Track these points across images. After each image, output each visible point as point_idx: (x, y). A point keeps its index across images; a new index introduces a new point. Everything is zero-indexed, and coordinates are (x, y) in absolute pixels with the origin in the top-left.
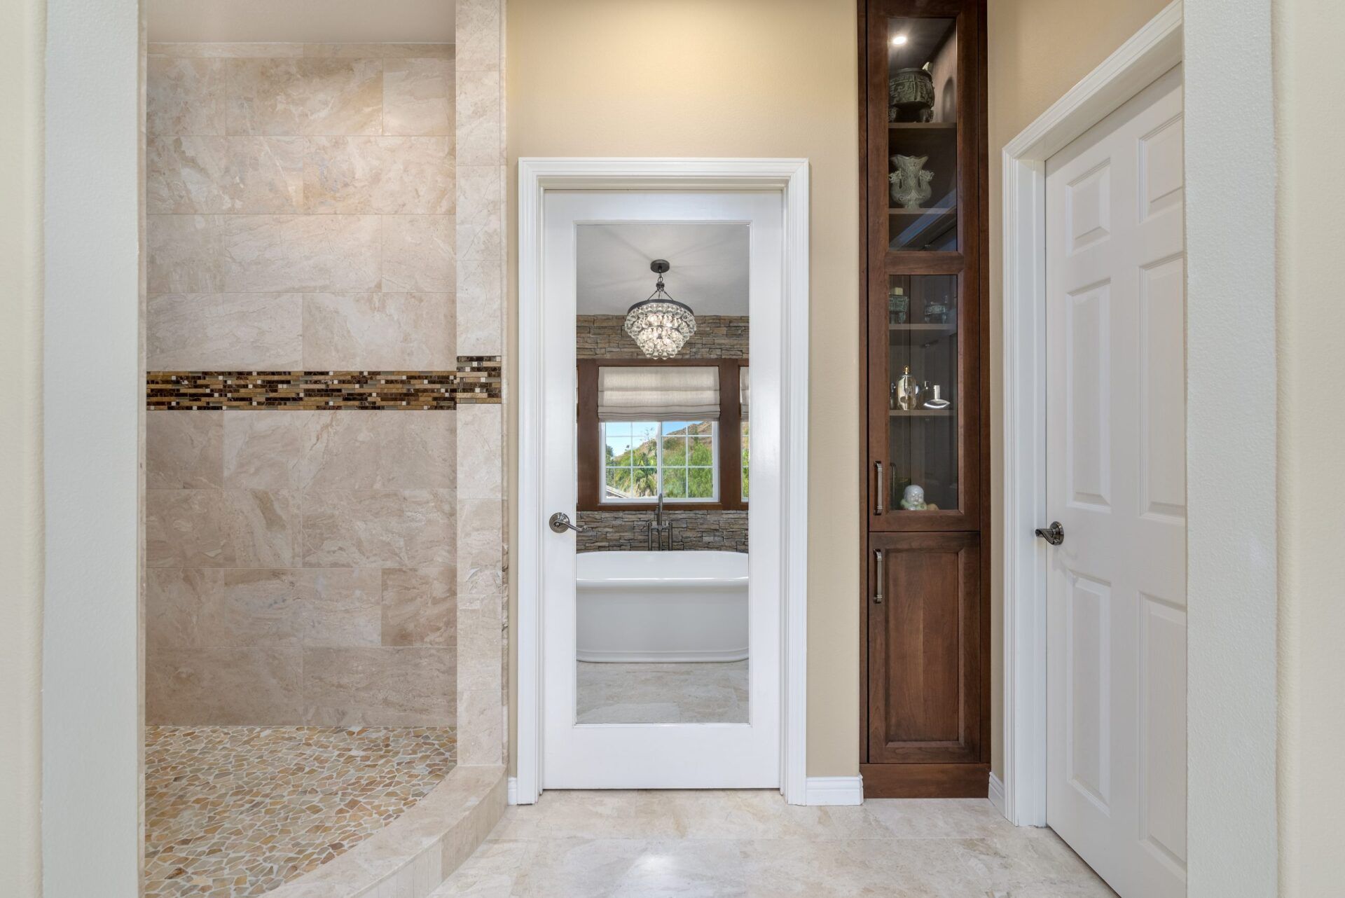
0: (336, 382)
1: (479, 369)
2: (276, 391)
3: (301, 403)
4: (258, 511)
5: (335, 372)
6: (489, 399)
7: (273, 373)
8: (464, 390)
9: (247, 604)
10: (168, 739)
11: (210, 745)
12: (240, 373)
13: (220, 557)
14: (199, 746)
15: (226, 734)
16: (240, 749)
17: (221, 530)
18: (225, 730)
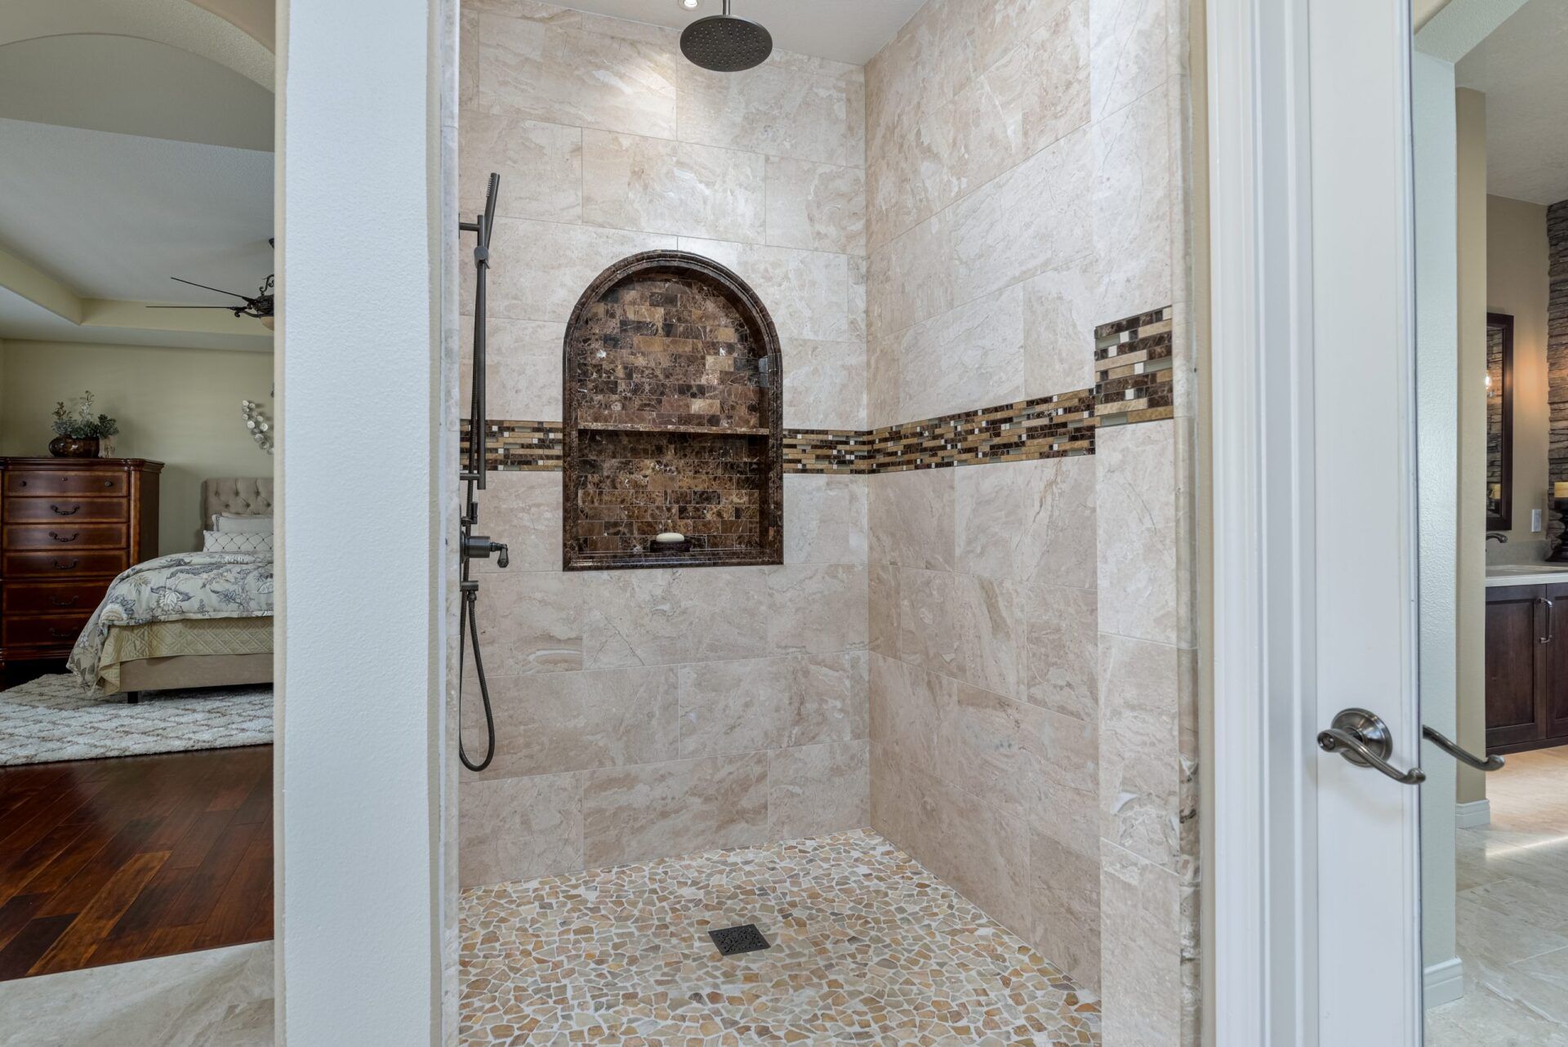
0: (1060, 412)
2: (998, 435)
3: (1024, 449)
4: (984, 608)
5: (1059, 396)
6: (1150, 410)
7: (996, 409)
8: (1108, 399)
9: (976, 736)
10: (901, 881)
11: (922, 913)
12: (968, 414)
13: (954, 664)
14: (912, 908)
15: (951, 907)
16: (938, 937)
17: (954, 628)
18: (955, 901)
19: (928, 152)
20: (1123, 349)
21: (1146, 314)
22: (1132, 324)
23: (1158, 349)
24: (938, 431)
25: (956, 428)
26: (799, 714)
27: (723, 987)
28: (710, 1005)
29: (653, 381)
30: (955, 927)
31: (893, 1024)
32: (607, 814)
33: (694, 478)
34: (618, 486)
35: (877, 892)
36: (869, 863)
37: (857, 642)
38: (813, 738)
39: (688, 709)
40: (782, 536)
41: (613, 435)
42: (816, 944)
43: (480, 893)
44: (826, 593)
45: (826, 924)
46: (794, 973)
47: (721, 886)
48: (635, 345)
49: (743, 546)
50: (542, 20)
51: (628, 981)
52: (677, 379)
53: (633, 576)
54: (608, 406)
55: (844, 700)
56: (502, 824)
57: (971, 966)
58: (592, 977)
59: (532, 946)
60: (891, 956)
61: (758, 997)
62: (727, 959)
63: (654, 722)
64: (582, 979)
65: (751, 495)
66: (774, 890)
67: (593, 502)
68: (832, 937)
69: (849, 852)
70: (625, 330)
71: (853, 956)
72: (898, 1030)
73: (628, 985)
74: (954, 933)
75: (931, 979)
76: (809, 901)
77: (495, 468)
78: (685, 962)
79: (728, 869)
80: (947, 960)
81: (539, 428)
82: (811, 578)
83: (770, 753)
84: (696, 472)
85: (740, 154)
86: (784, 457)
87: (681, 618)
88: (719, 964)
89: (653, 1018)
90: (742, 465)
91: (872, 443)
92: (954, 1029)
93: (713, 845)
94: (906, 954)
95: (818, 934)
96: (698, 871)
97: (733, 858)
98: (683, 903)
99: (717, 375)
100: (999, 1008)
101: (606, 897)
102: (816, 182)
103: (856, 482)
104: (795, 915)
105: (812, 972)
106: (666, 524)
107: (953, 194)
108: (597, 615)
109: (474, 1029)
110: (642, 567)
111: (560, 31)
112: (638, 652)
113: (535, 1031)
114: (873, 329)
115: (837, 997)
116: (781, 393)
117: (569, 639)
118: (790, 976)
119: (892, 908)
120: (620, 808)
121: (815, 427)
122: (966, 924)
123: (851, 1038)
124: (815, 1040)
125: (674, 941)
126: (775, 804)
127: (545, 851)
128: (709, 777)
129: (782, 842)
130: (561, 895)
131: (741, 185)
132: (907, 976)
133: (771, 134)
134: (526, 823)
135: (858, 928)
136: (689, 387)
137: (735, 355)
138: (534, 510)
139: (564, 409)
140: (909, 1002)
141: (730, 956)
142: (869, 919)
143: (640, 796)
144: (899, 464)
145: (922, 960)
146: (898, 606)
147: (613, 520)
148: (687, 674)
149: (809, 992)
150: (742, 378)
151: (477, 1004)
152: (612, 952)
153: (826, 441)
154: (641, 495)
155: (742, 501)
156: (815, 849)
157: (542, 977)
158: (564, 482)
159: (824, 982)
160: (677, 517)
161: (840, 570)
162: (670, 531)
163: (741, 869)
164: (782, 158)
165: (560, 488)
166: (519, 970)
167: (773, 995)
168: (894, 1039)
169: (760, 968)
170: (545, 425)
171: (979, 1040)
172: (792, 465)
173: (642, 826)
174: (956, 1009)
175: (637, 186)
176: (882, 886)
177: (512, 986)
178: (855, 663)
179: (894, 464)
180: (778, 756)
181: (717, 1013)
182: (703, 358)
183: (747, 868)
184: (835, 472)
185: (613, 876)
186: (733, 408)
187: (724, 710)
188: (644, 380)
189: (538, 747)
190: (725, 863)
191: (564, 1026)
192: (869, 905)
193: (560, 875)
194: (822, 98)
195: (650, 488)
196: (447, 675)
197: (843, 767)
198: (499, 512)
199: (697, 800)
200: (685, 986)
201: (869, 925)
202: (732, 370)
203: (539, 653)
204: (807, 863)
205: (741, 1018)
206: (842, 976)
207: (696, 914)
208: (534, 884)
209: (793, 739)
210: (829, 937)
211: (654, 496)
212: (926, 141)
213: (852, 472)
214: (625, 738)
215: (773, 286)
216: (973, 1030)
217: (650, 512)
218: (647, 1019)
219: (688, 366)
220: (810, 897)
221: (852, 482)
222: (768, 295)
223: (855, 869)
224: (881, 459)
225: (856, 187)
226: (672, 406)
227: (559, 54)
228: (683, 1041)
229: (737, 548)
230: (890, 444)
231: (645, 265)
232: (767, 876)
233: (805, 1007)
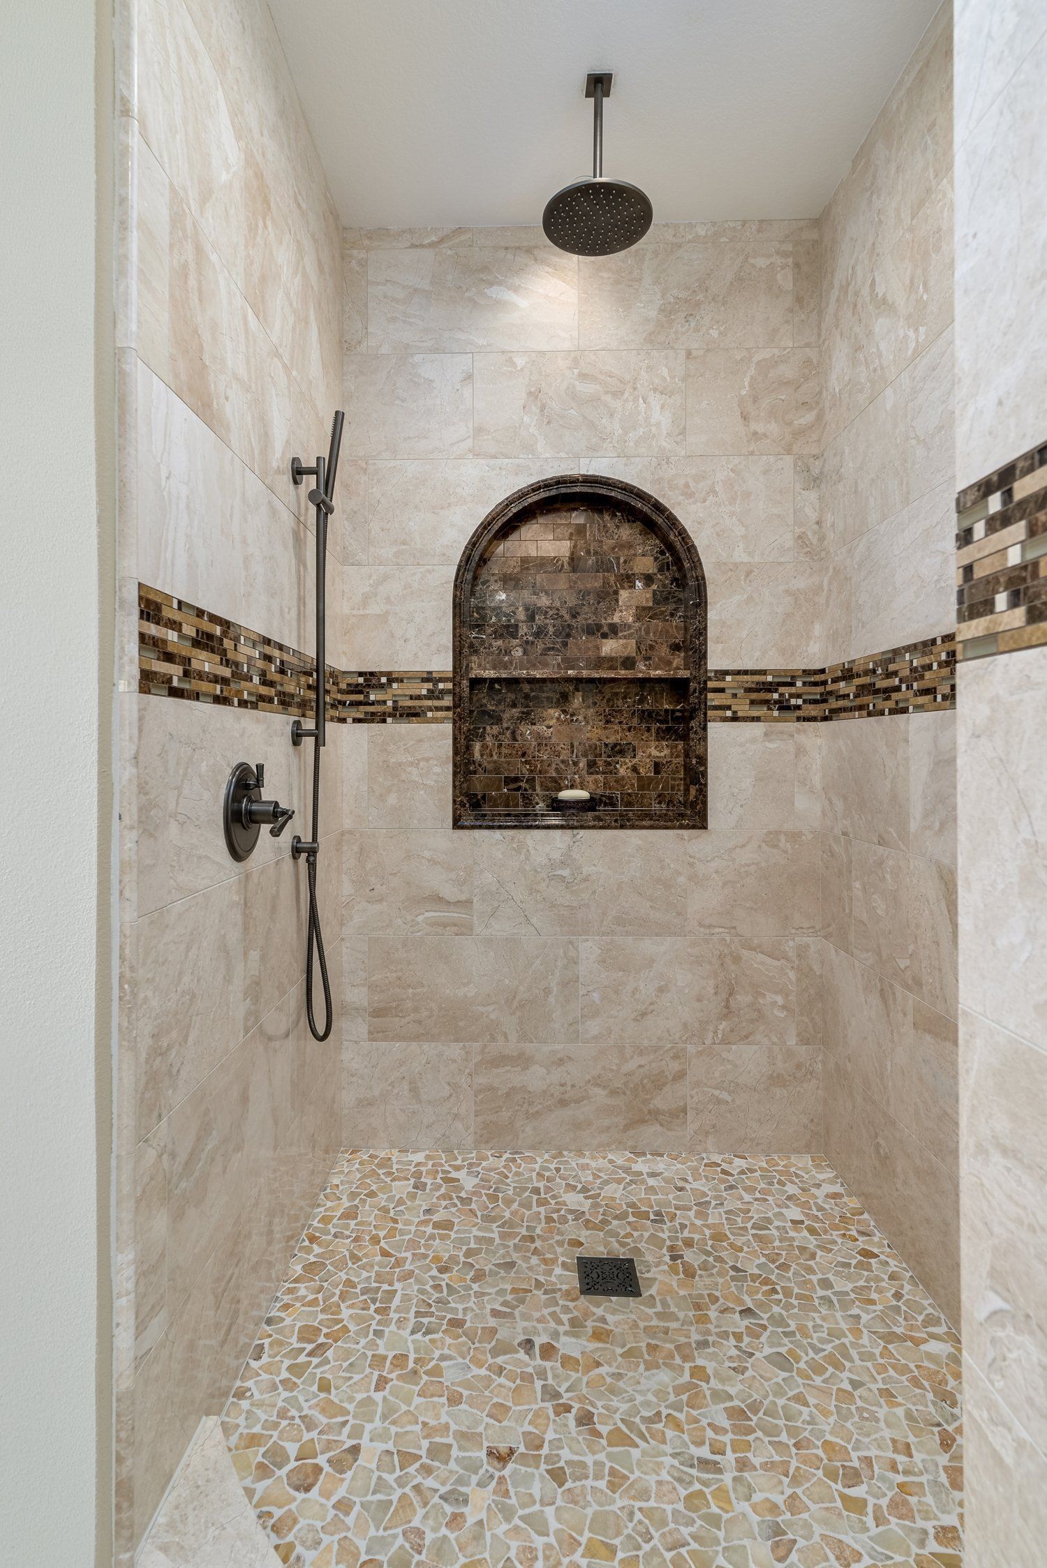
1: (1006, 517)
6: (1030, 628)
8: (975, 612)
9: (934, 1076)
10: (840, 1241)
11: (853, 1296)
12: (925, 644)
13: (909, 973)
14: (841, 1285)
15: (898, 1296)
16: (865, 1340)
17: (908, 926)
18: (907, 1287)
19: (884, 305)
20: (993, 524)
21: (1024, 457)
24: (892, 667)
25: (911, 662)
26: (727, 1007)
27: (563, 1339)
28: (539, 1361)
29: (558, 622)
30: (895, 1329)
31: (757, 1461)
32: (500, 1093)
33: (605, 728)
34: (519, 738)
35: (803, 1249)
36: (805, 1205)
37: (806, 925)
38: (746, 1037)
39: (590, 988)
40: (705, 796)
41: (513, 682)
42: (698, 1307)
43: (365, 1157)
44: (763, 864)
45: (721, 1281)
46: (653, 1342)
47: (613, 1199)
48: (538, 585)
49: (664, 806)
50: (431, 245)
51: (462, 1302)
52: (587, 617)
53: (529, 836)
54: (508, 652)
55: (787, 995)
56: (389, 1088)
57: (900, 1400)
58: (427, 1287)
59: (385, 1232)
60: (790, 1351)
61: (598, 1364)
62: (584, 1301)
63: (551, 999)
64: (416, 1288)
65: (672, 747)
66: (673, 1217)
67: (492, 755)
68: (721, 1301)
69: (784, 1185)
70: (527, 568)
71: (738, 1337)
72: (761, 1472)
73: (460, 1307)
74: (890, 1338)
75: (834, 1403)
76: (710, 1243)
77: (384, 721)
78: (535, 1292)
79: (629, 1178)
80: (866, 1378)
81: (428, 678)
82: (743, 846)
83: (691, 1049)
84: (608, 722)
85: (655, 353)
86: (709, 703)
87: (583, 886)
88: (571, 1305)
89: (467, 1361)
90: (662, 713)
91: (824, 683)
92: (844, 1497)
93: (621, 1145)
94: (811, 1354)
95: (705, 1293)
96: (594, 1174)
97: (640, 1166)
98: (563, 1212)
99: (632, 611)
100: (921, 1484)
101: (483, 1187)
102: (752, 371)
103: (805, 731)
104: (686, 1259)
105: (678, 1348)
106: (573, 780)
107: (910, 352)
108: (489, 877)
109: (285, 1323)
110: (538, 827)
111: (449, 252)
112: (534, 921)
113: (339, 1343)
114: (826, 543)
115: (697, 1394)
116: (705, 628)
117: (459, 902)
118: (648, 1345)
119: (814, 1278)
120: (513, 1088)
121: (749, 667)
122: (912, 1328)
123: (692, 1466)
124: (644, 1453)
125: (534, 1260)
126: (696, 1109)
127: (433, 1123)
128: (615, 1068)
129: (704, 1155)
130: (440, 1175)
131: (655, 390)
132: (802, 1389)
133: (693, 324)
134: (414, 1090)
135: (759, 1296)
136: (599, 627)
137: (655, 587)
138: (422, 764)
139: (454, 657)
140: (792, 1431)
141: (588, 1297)
142: (778, 1288)
143: (536, 1079)
144: (851, 709)
145: (831, 1370)
146: (850, 888)
147: (513, 775)
148: (589, 949)
149: (664, 1377)
150: (663, 612)
151: (302, 1292)
152: (462, 1259)
153: (763, 683)
154: (543, 748)
155: (662, 754)
156: (742, 1172)
157: (378, 1274)
158: (454, 735)
159: (687, 1365)
160: (584, 772)
161: (783, 838)
162: (576, 788)
163: (643, 1182)
164: (708, 350)
165: (450, 741)
166: (359, 1259)
167: (617, 1367)
168: (749, 1486)
169: (617, 1324)
170: (434, 675)
171: (874, 1531)
172: (719, 713)
173: (537, 1112)
174: (856, 1464)
175: (534, 408)
176: (812, 1242)
177: (344, 1277)
178: (802, 951)
179: (845, 710)
180: (700, 1053)
181: (542, 1374)
182: (616, 593)
183: (651, 1182)
184: (776, 720)
185: (501, 1162)
186: (651, 647)
187: (633, 993)
188: (548, 621)
189: (426, 1013)
190: (627, 1170)
191: (372, 1344)
192: (784, 1267)
193: (448, 1151)
194: (761, 269)
195: (554, 740)
196: (120, 967)
197: (786, 1076)
198: (388, 766)
199: (602, 1092)
200: (521, 1324)
201: (776, 1297)
202: (651, 604)
203: (427, 915)
204: (726, 1190)
205: (567, 1391)
206: (714, 1364)
207: (573, 1230)
208: (419, 1157)
209: (720, 1036)
210: (717, 1299)
211: (558, 748)
212: (880, 290)
213: (798, 719)
214: (518, 1013)
215: (695, 503)
216: (870, 1509)
217: (554, 766)
218: (461, 1360)
219: (599, 603)
220: (713, 1237)
221: (798, 731)
222: (688, 514)
223: (784, 1210)
224: (834, 704)
225: (806, 371)
226: (580, 649)
227: (450, 277)
228: (487, 1403)
229: (656, 807)
230: (842, 684)
231: (543, 495)
232: (671, 1197)
233: (650, 1397)
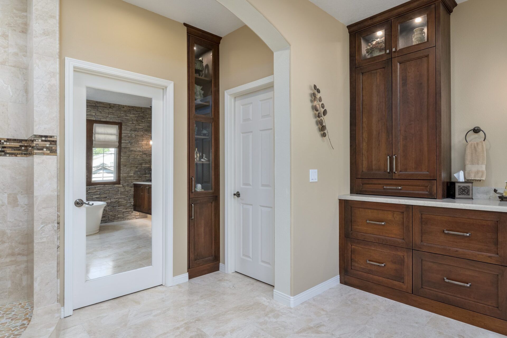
1: (45, 141)
8: (38, 149)
20: (42, 141)
21: (50, 136)
22: (46, 137)
23: (53, 143)
